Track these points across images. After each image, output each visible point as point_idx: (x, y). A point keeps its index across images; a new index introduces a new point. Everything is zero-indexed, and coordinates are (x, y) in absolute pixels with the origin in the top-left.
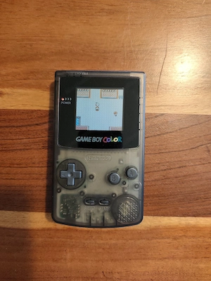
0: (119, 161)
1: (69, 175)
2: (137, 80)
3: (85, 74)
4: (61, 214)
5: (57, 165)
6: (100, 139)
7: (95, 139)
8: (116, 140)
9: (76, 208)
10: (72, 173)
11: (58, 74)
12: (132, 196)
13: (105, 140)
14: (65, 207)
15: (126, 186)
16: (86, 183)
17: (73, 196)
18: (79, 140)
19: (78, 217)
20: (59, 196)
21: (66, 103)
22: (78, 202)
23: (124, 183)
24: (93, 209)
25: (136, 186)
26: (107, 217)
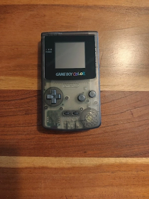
0: (84, 88)
1: (52, 97)
2: (93, 37)
3: (60, 33)
4: (48, 124)
5: (44, 92)
6: (71, 74)
7: (68, 74)
8: (81, 74)
9: (57, 120)
10: (54, 96)
11: (43, 35)
12: (94, 110)
13: (75, 74)
14: (50, 118)
15: (89, 103)
16: (63, 103)
17: (55, 111)
18: (58, 75)
19: (59, 125)
20: (46, 111)
21: (49, 52)
22: (59, 115)
23: (88, 101)
24: (69, 119)
25: (96, 103)
26: (78, 124)
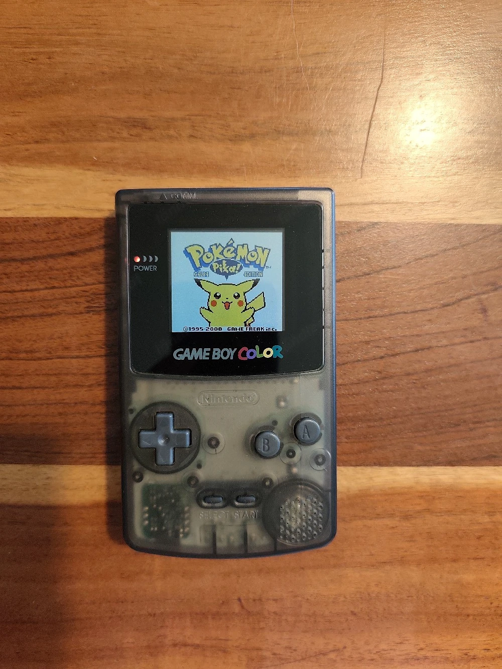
0: (278, 401)
1: (161, 442)
2: (315, 209)
3: (189, 196)
4: (146, 530)
5: (131, 417)
6: (231, 352)
7: (218, 354)
8: (268, 353)
9: (179, 516)
10: (167, 437)
11: (124, 198)
12: (308, 483)
13: (244, 354)
14: (154, 514)
15: (296, 459)
16: (201, 456)
17: (171, 487)
18: (182, 357)
19: (186, 535)
20: (137, 489)
21: (146, 268)
22: (184, 500)
23: (291, 454)
24: (220, 516)
25: (318, 459)
26: (254, 531)
